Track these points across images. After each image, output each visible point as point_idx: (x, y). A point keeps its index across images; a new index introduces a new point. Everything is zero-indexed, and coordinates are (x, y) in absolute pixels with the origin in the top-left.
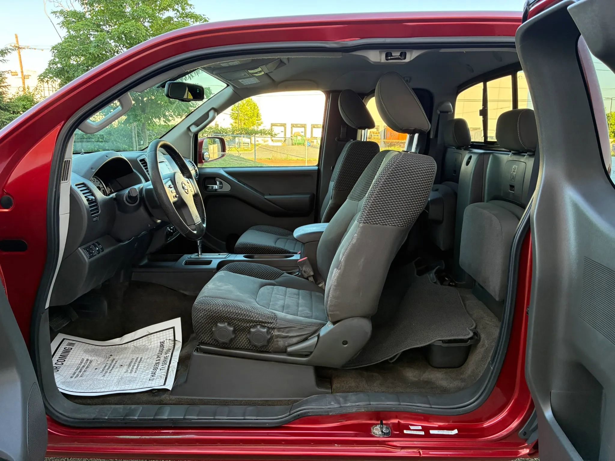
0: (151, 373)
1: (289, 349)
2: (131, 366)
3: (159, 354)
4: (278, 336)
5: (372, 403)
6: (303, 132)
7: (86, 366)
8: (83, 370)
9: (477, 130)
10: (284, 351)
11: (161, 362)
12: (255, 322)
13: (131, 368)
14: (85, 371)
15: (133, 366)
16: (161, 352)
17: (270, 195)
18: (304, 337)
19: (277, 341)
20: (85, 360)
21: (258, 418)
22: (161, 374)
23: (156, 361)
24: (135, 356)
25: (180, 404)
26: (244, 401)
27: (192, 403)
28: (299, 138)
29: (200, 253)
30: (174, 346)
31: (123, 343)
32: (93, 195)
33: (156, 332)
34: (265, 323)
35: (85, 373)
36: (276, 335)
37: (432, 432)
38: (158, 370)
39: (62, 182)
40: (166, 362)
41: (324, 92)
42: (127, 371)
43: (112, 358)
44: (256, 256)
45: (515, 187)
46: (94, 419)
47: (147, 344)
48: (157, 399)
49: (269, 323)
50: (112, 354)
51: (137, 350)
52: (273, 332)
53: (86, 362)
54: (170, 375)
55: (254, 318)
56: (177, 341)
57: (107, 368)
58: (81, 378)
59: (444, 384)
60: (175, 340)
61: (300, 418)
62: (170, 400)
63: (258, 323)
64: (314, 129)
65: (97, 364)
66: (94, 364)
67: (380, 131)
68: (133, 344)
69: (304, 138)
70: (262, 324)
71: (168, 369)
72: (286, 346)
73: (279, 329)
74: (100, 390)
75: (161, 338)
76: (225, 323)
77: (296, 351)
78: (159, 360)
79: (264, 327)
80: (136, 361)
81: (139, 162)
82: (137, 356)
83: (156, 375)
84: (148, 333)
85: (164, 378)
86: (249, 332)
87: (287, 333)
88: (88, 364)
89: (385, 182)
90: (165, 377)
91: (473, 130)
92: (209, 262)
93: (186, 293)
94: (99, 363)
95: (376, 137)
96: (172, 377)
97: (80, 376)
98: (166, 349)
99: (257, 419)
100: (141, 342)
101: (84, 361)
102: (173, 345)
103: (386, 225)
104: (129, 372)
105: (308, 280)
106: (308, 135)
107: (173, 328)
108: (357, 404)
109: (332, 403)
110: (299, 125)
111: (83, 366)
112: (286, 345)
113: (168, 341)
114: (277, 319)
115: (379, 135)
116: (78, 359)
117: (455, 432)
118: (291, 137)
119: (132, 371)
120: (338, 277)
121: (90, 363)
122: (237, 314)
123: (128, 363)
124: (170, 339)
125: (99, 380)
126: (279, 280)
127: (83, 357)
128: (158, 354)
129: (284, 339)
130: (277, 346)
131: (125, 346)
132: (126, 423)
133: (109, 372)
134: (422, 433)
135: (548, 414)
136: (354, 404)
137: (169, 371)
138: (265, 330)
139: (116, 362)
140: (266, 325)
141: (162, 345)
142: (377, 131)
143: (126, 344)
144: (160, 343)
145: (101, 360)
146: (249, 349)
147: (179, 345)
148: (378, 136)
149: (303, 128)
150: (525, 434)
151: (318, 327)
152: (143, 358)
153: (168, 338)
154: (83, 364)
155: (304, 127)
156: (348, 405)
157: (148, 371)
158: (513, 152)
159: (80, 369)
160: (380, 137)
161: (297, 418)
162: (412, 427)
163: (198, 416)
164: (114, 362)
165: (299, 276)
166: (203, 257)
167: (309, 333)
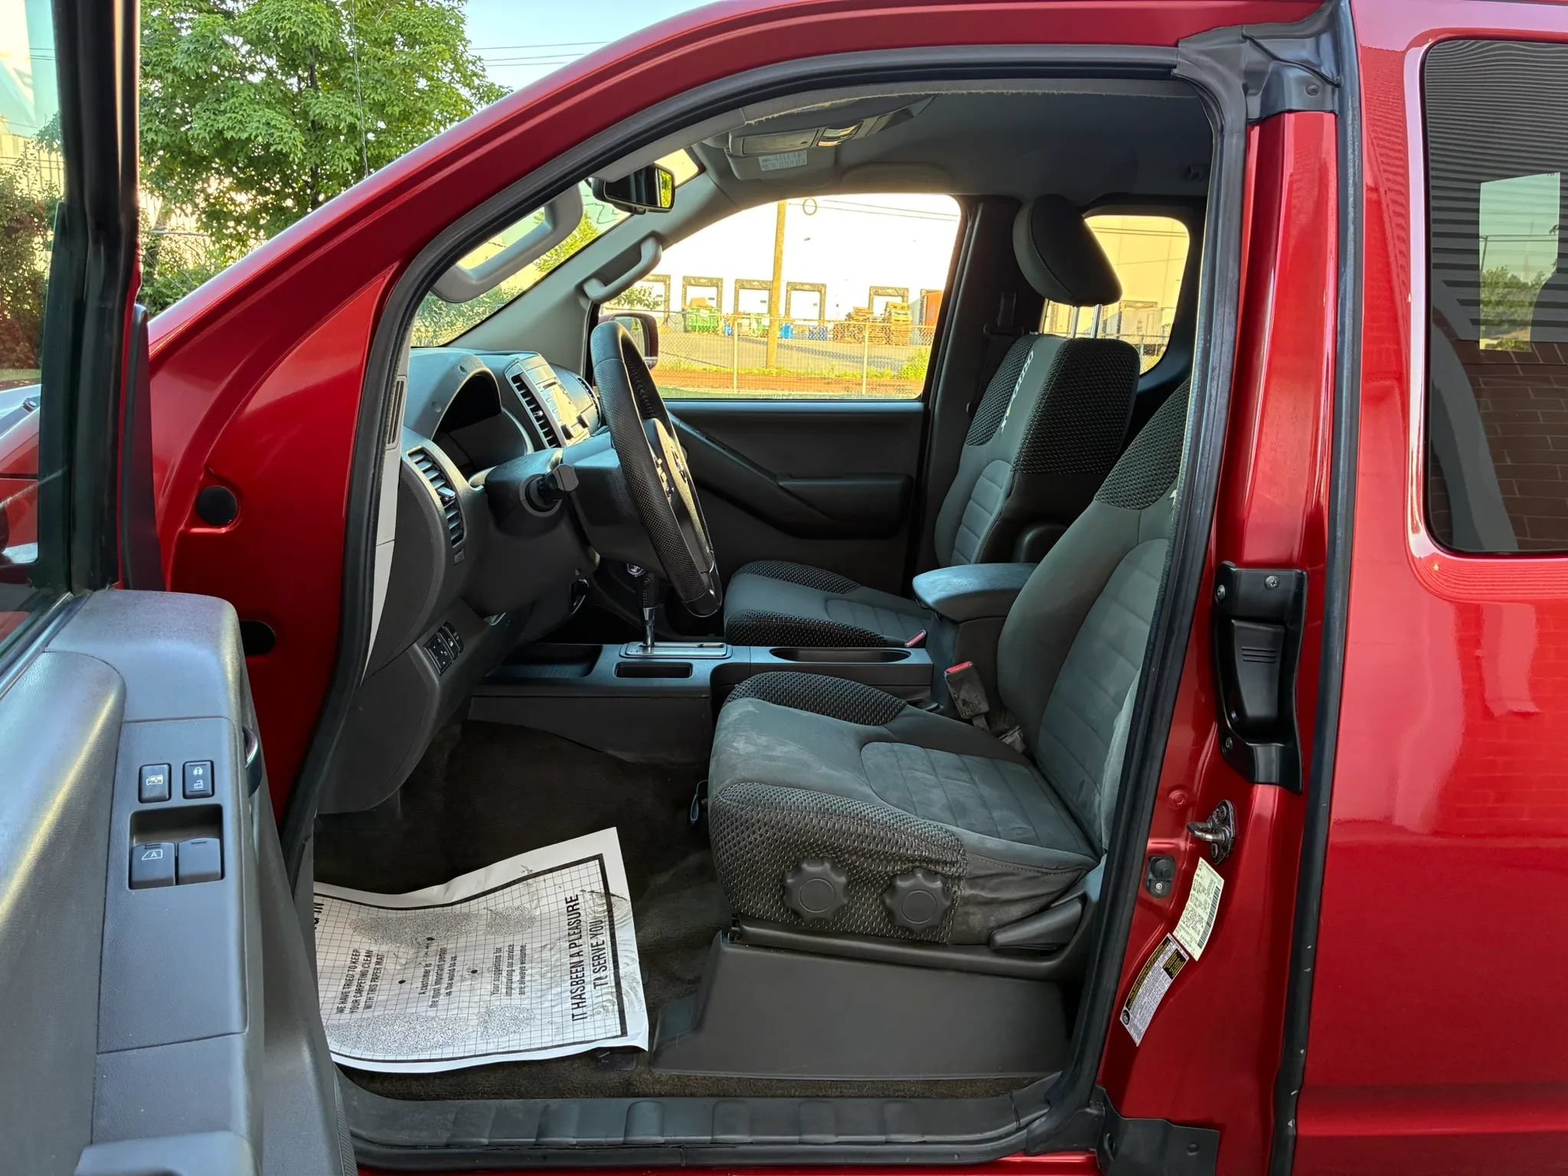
0: (569, 993)
1: (1002, 938)
2: (504, 974)
3: (573, 937)
4: (968, 901)
6: (713, 299)
7: (371, 972)
8: (366, 987)
9: (1152, 307)
10: (986, 942)
11: (587, 959)
12: (909, 861)
13: (505, 980)
14: (372, 990)
15: (510, 973)
16: (575, 925)
17: (791, 477)
18: (1043, 901)
19: (967, 914)
20: (363, 953)
21: (927, 1138)
22: (600, 999)
23: (571, 956)
24: (503, 942)
25: (685, 1096)
26: (869, 1085)
27: (722, 1092)
28: (704, 313)
29: (649, 643)
30: (610, 911)
31: (453, 900)
32: (449, 484)
33: (551, 871)
34: (937, 862)
35: (375, 996)
36: (963, 898)
38: (589, 987)
39: (388, 446)
40: (602, 961)
41: (958, 198)
42: (496, 988)
43: (434, 947)
44: (803, 651)
46: (447, 1146)
47: (528, 906)
48: (613, 1077)
49: (945, 863)
50: (433, 935)
51: (500, 922)
52: (955, 888)
53: (367, 962)
54: (631, 1003)
55: (907, 850)
56: (613, 895)
57: (432, 977)
58: (368, 1014)
60: (608, 894)
62: (658, 1081)
63: (917, 864)
64: (742, 292)
65: (398, 967)
66: (389, 965)
67: (910, 302)
68: (484, 905)
69: (718, 314)
70: (928, 866)
71: (618, 984)
72: (991, 928)
73: (974, 880)
74: (439, 1051)
75: (568, 886)
76: (823, 864)
78: (578, 954)
79: (932, 875)
80: (511, 957)
81: (511, 382)
82: (509, 940)
83: (588, 1002)
84: (526, 874)
85: (613, 1011)
86: (891, 888)
87: (993, 890)
88: (373, 965)
90: (616, 1007)
91: (1143, 307)
92: (685, 670)
93: (624, 756)
94: (403, 961)
95: (902, 318)
96: (637, 1009)
97: (362, 1004)
98: (586, 919)
99: (924, 1143)
100: (507, 898)
101: (362, 958)
102: (605, 907)
104: (504, 990)
105: (972, 724)
106: (728, 308)
107: (599, 858)
110: (703, 281)
111: (363, 974)
112: (992, 923)
113: (588, 896)
114: (964, 851)
115: (909, 312)
116: (341, 950)
118: (683, 310)
119: (509, 989)
121: (378, 963)
122: (859, 836)
123: (490, 964)
124: (592, 892)
125: (427, 1019)
126: (896, 724)
127: (356, 946)
128: (569, 935)
129: (986, 909)
130: (964, 927)
131: (464, 911)
132: (545, 1157)
133: (443, 991)
137: (623, 992)
138: (938, 884)
139: (454, 958)
140: (939, 869)
141: (572, 906)
142: (903, 301)
143: (463, 905)
144: (567, 903)
145: (406, 953)
146: (884, 936)
147: (624, 909)
148: (906, 314)
149: (715, 289)
151: (1076, 874)
152: (528, 947)
153: (588, 889)
154: (359, 969)
155: (717, 287)
157: (559, 989)
159: (355, 983)
160: (910, 318)
163: (752, 1133)
164: (448, 957)
165: (942, 713)
166: (657, 652)
167: (1052, 893)
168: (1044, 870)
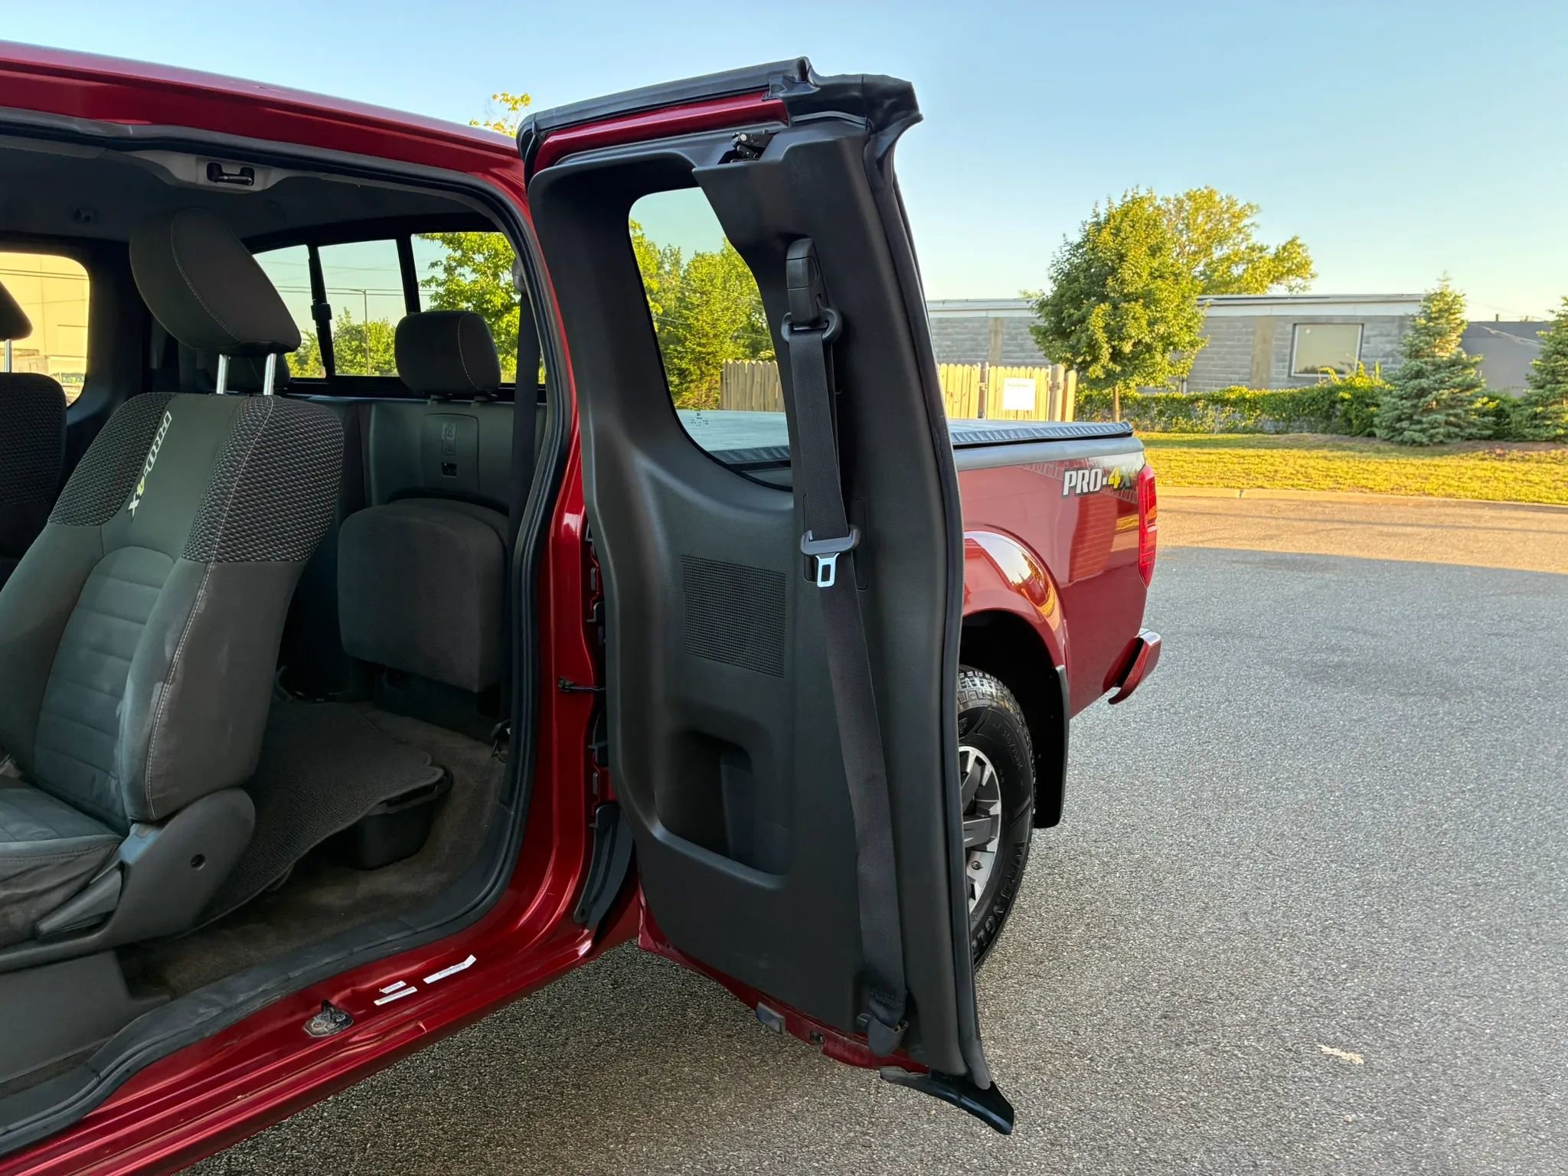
1: (45, 926)
5: (291, 975)
10: (33, 936)
18: (81, 881)
37: (429, 980)
45: (458, 467)
59: (408, 887)
61: (135, 1074)
72: (33, 921)
77: (62, 927)
87: (28, 885)
89: (253, 461)
103: (269, 560)
108: (260, 989)
109: (202, 1011)
112: (33, 915)
117: (471, 960)
120: (171, 702)
129: (25, 904)
130: (7, 928)
134: (413, 990)
135: (658, 831)
136: (253, 993)
150: (583, 913)
151: (109, 849)
156: (242, 999)
158: (436, 397)
161: (123, 1079)
162: (386, 990)
167: (92, 869)
168: (76, 854)
